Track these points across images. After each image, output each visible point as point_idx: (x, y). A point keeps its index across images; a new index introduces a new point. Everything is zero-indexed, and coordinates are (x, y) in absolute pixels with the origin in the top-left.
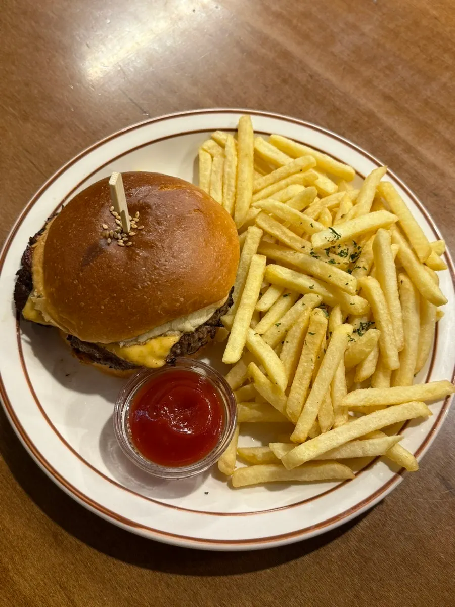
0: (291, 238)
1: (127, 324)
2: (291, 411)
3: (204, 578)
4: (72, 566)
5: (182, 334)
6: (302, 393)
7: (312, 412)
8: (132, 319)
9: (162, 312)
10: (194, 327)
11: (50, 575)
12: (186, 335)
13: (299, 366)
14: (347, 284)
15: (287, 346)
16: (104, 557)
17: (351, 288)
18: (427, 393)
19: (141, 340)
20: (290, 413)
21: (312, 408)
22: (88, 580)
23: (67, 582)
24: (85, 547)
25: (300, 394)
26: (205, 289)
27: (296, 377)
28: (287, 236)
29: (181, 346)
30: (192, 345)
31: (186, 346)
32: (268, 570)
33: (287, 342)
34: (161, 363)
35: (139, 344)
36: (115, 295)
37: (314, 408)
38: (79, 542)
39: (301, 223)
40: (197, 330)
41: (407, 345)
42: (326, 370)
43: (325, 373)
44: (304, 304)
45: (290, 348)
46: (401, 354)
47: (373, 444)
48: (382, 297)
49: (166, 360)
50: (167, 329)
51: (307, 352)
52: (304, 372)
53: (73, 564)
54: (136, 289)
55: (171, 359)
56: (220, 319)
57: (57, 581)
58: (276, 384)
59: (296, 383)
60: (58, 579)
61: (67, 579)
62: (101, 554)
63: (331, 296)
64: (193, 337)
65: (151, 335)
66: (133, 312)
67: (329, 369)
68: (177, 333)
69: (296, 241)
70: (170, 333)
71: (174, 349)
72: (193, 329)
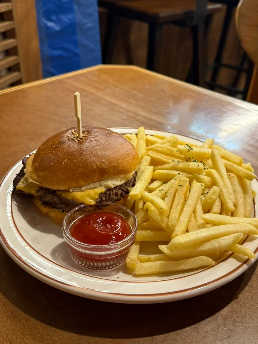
0: (166, 158)
1: (75, 173)
2: (171, 224)
3: (115, 340)
4: (21, 331)
5: (106, 189)
6: (177, 214)
7: (184, 221)
8: (79, 170)
9: (96, 168)
10: (113, 185)
11: (4, 336)
12: (109, 189)
13: (175, 201)
14: (198, 166)
15: (167, 198)
16: (45, 325)
17: (201, 167)
18: (253, 222)
19: (83, 189)
20: (170, 225)
21: (184, 219)
22: (31, 339)
23: (15, 340)
24: (32, 319)
25: (176, 214)
26: (120, 161)
27: (174, 207)
28: (164, 158)
29: (105, 195)
30: (112, 196)
31: (108, 195)
32: (161, 336)
33: (167, 196)
34: (93, 203)
35: (81, 191)
36: (71, 158)
37: (185, 219)
38: (28, 316)
39: (171, 151)
40: (115, 188)
41: (237, 202)
42: (191, 201)
43: (191, 202)
44: (175, 180)
45: (169, 198)
46: (235, 206)
47: (224, 239)
48: (219, 176)
49: (96, 201)
50: (98, 185)
51: (179, 195)
52: (178, 204)
53: (22, 329)
54: (83, 155)
55: (99, 201)
56: (128, 189)
57: (9, 340)
58: (161, 209)
59: (173, 210)
60: (9, 338)
61: (16, 339)
62: (42, 324)
63: (190, 175)
64: (113, 191)
65: (89, 187)
66: (80, 166)
67: (192, 200)
68: (103, 187)
69: (169, 159)
70: (99, 187)
71: (101, 195)
72: (113, 187)
